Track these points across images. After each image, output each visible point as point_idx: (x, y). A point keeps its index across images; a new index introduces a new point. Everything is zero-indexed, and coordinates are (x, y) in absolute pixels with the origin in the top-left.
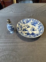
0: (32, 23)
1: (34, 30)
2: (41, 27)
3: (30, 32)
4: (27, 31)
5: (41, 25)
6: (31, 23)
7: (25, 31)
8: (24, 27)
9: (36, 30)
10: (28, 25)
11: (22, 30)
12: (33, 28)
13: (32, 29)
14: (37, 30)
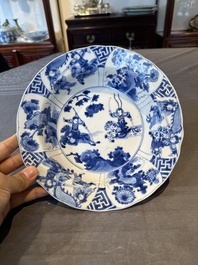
0: (117, 80)
1: (124, 131)
2: (167, 120)
3: (106, 149)
4: (85, 138)
5: (171, 103)
6: (110, 76)
7: (73, 140)
8: (67, 109)
9: (137, 130)
10: (91, 95)
11: (60, 135)
12: (122, 117)
13: (115, 120)
14: (142, 126)
